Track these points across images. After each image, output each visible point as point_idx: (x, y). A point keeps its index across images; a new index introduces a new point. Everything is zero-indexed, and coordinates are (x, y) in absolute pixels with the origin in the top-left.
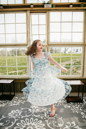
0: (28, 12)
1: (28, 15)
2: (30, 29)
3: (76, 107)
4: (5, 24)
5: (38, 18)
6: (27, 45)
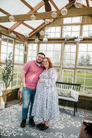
0: (63, 44)
1: (63, 46)
2: (63, 56)
4: (46, 51)
5: (70, 48)
6: (60, 67)
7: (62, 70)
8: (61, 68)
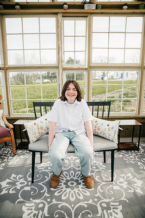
2: (61, 43)
3: (130, 155)
5: (74, 26)
6: (58, 67)
7: (62, 73)
8: (61, 69)
